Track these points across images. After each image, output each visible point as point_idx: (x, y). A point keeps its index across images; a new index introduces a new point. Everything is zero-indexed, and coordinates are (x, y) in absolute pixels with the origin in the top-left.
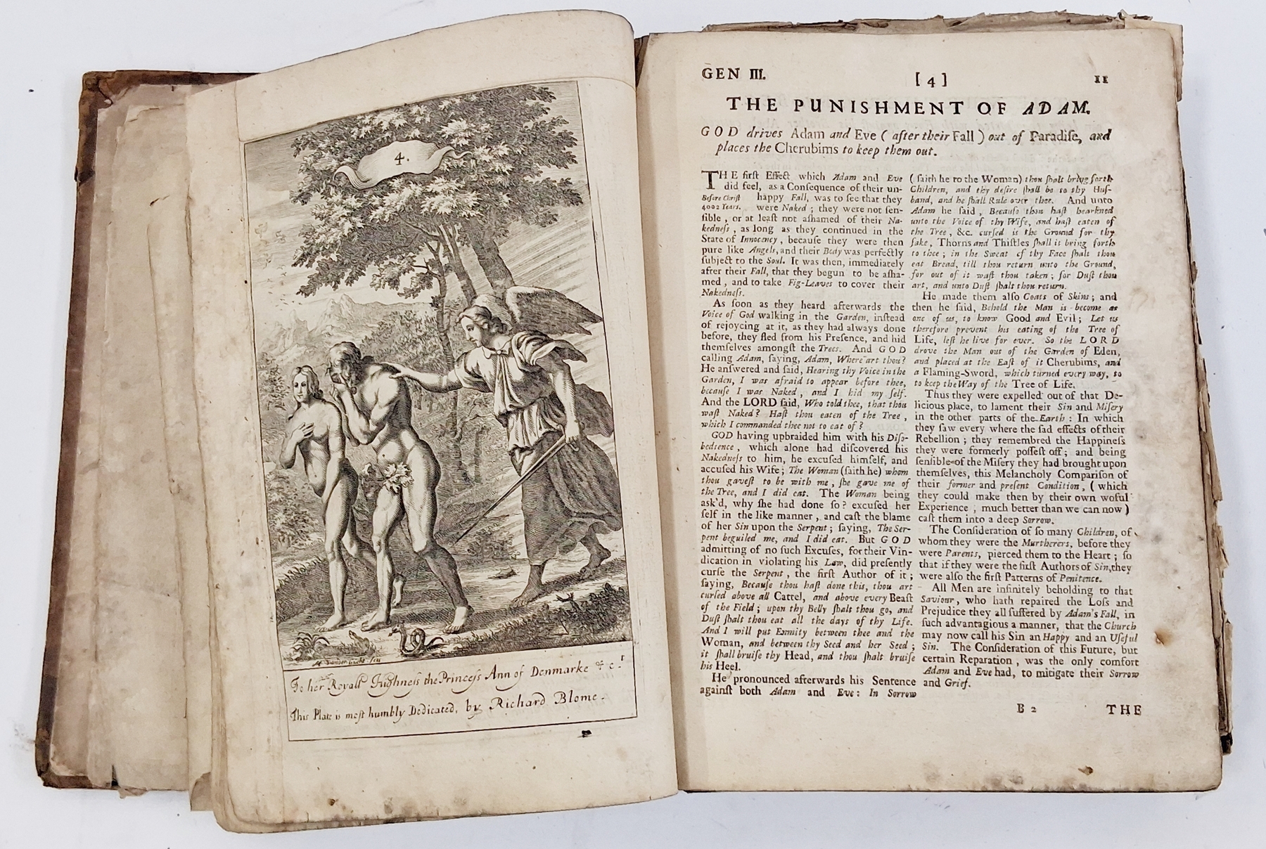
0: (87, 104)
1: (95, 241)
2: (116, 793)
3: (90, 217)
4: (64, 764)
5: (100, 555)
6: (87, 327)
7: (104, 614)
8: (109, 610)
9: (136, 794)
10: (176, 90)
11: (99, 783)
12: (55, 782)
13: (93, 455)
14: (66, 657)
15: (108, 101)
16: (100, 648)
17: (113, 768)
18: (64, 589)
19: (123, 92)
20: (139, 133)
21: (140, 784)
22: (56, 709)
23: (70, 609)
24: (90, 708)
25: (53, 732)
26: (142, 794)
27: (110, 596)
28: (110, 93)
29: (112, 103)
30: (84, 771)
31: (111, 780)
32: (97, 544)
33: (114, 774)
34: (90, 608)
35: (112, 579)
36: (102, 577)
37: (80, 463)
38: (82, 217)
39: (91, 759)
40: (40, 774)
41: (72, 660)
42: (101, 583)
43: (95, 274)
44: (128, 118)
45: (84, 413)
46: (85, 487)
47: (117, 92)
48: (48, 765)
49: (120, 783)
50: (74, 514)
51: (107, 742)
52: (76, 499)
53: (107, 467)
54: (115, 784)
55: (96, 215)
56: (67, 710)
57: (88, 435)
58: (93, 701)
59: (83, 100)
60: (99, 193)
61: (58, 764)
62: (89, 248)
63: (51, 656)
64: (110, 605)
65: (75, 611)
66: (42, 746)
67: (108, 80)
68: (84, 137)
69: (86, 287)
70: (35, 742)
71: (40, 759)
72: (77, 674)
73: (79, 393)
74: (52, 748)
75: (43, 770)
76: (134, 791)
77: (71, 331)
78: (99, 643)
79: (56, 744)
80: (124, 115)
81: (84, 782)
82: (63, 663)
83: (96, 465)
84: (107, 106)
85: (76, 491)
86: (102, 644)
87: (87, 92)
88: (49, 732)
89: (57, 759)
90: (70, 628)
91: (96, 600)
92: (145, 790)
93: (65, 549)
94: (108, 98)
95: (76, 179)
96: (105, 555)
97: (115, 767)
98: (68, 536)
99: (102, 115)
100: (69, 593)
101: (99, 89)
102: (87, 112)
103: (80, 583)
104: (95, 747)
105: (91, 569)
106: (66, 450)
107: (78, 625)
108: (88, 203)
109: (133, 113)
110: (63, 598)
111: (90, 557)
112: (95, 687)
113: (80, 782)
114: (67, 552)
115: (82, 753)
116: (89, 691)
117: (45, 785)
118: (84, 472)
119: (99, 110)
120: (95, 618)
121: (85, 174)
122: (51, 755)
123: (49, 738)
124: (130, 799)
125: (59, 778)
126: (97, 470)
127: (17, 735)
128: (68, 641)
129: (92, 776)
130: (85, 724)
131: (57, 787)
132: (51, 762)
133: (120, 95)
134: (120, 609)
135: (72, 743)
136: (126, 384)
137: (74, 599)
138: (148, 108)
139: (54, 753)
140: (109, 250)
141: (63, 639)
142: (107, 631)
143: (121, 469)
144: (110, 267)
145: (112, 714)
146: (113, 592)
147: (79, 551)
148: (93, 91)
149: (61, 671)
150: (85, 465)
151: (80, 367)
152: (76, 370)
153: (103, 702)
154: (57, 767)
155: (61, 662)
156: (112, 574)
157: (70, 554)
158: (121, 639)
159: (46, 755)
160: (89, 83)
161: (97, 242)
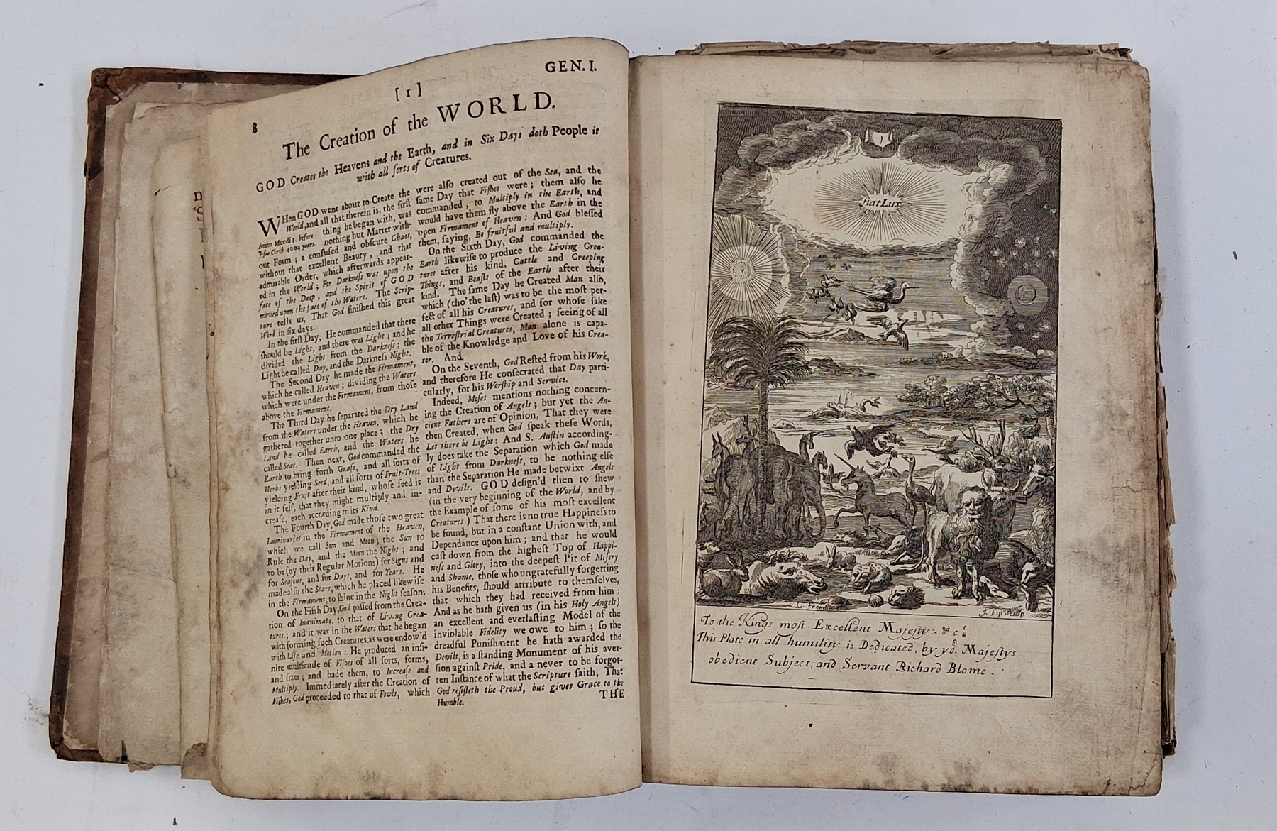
0: (96, 100)
1: (104, 236)
2: (125, 766)
3: (99, 211)
4: (76, 738)
5: (110, 541)
6: (97, 320)
7: (114, 597)
8: (119, 594)
9: (144, 769)
10: (182, 88)
12: (69, 755)
13: (102, 445)
16: (110, 629)
17: (123, 742)
18: (76, 574)
19: (131, 88)
20: (145, 131)
22: (69, 685)
23: (81, 592)
24: (101, 686)
27: (120, 580)
28: (118, 90)
29: (120, 100)
30: (96, 746)
32: (107, 532)
33: (124, 749)
34: (100, 591)
35: (122, 564)
37: (90, 452)
38: (91, 211)
39: (102, 735)
40: (54, 747)
41: (83, 640)
42: (111, 568)
43: (104, 266)
44: (136, 115)
45: (94, 404)
46: (95, 475)
47: (124, 88)
48: (62, 739)
49: (130, 758)
50: (85, 502)
51: (118, 720)
52: (87, 486)
53: (117, 457)
54: (124, 759)
55: (105, 210)
56: (79, 689)
57: (98, 425)
58: (103, 680)
59: (92, 97)
60: (108, 189)
62: (98, 242)
63: (64, 637)
64: (119, 589)
66: (55, 722)
67: (117, 78)
68: (93, 133)
69: (96, 280)
70: (49, 715)
72: (88, 654)
73: (90, 384)
74: (65, 723)
75: (57, 744)
77: (81, 324)
78: (109, 625)
79: (69, 719)
81: (95, 755)
82: (74, 642)
83: (106, 454)
84: (116, 102)
85: (87, 479)
86: (111, 625)
87: (96, 88)
89: (69, 733)
90: (81, 610)
91: (106, 584)
92: (154, 765)
94: (116, 95)
95: (85, 174)
96: (115, 542)
98: (79, 521)
99: (111, 111)
100: (81, 576)
101: (107, 86)
102: (96, 108)
103: (91, 567)
104: (105, 724)
105: (101, 554)
106: (76, 439)
107: (90, 608)
108: (97, 199)
110: (74, 582)
112: (105, 667)
113: (92, 755)
114: (78, 537)
115: (94, 729)
117: (58, 758)
118: (94, 461)
120: (106, 601)
121: (94, 169)
122: (65, 730)
123: (62, 714)
124: (139, 774)
126: (107, 460)
127: (32, 709)
128: (79, 622)
130: (96, 703)
131: (70, 760)
132: (65, 736)
133: (128, 92)
134: (129, 593)
135: (84, 718)
136: (135, 377)
137: (85, 582)
138: (155, 105)
139: (67, 728)
140: (117, 246)
141: (75, 620)
142: (117, 614)
143: (130, 459)
144: (119, 262)
145: (122, 692)
146: (123, 577)
147: (92, 537)
148: (102, 87)
149: (74, 650)
150: (96, 454)
151: (90, 359)
152: (86, 362)
153: (113, 681)
154: (70, 741)
155: (73, 642)
156: (121, 559)
157: (82, 539)
158: (130, 621)
159: (59, 730)
160: (98, 79)
161: (106, 237)
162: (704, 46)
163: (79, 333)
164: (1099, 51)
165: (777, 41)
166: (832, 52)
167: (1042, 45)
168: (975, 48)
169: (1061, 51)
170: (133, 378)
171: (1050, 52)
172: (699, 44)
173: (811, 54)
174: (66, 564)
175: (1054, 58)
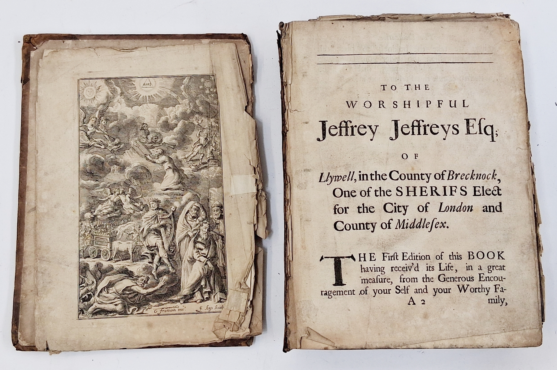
0: (26, 49)
1: (31, 110)
2: (48, 353)
3: (28, 98)
4: (24, 340)
5: (37, 249)
6: (28, 148)
7: (40, 275)
8: (42, 273)
9: (57, 353)
10: (65, 42)
11: (41, 349)
12: (21, 349)
13: (33, 205)
14: (24, 294)
15: (35, 48)
16: (39, 290)
17: (46, 341)
18: (22, 264)
19: (41, 43)
20: (49, 62)
21: (58, 349)
22: (20, 316)
23: (24, 273)
24: (36, 316)
25: (19, 327)
26: (59, 353)
27: (43, 266)
28: (36, 44)
29: (37, 48)
30: (34, 344)
31: (46, 348)
32: (36, 246)
33: (47, 345)
34: (34, 272)
35: (43, 259)
36: (38, 258)
37: (27, 208)
38: (25, 99)
39: (37, 338)
40: (14, 345)
41: (26, 295)
42: (38, 261)
43: (31, 124)
44: (44, 55)
45: (28, 186)
46: (29, 219)
47: (38, 43)
48: (18, 341)
49: (50, 348)
50: (25, 231)
51: (44, 331)
52: (26, 224)
53: (39, 210)
54: (48, 349)
55: (31, 98)
56: (24, 317)
57: (30, 196)
58: (37, 313)
59: (24, 47)
60: (32, 89)
62: (28, 112)
63: (17, 293)
64: (42, 270)
65: (27, 273)
66: (14, 333)
67: (35, 38)
68: (24, 64)
69: (28, 130)
71: (14, 338)
72: (28, 301)
73: (26, 177)
74: (19, 334)
75: (15, 343)
76: (56, 352)
77: (21, 150)
78: (38, 287)
79: (21, 332)
81: (34, 348)
83: (35, 209)
84: (35, 50)
85: (26, 221)
86: (39, 287)
87: (26, 44)
89: (21, 339)
90: (25, 281)
91: (36, 269)
92: (61, 352)
93: (22, 246)
94: (35, 46)
95: (21, 82)
96: (40, 249)
97: (48, 342)
98: (23, 240)
99: (33, 54)
100: (24, 266)
101: (31, 42)
102: (25, 53)
103: (29, 261)
104: (38, 333)
105: (33, 255)
106: (20, 203)
107: (28, 280)
108: (27, 93)
109: (46, 53)
110: (21, 268)
111: (33, 250)
112: (37, 307)
113: (32, 348)
114: (23, 247)
115: (33, 336)
116: (35, 308)
117: (16, 350)
118: (29, 212)
119: (31, 52)
120: (36, 276)
121: (25, 80)
122: (19, 337)
123: (17, 329)
124: (54, 356)
125: (23, 347)
126: (35, 212)
128: (24, 287)
129: (38, 346)
130: (33, 324)
131: (22, 351)
132: (19, 340)
133: (40, 45)
134: (47, 272)
135: (28, 331)
136: (47, 173)
137: (26, 268)
138: (52, 50)
139: (20, 336)
140: (37, 114)
141: (22, 286)
142: (42, 282)
143: (46, 211)
144: (38, 121)
145: (45, 319)
146: (44, 265)
147: (28, 247)
148: (28, 43)
149: (22, 300)
150: (30, 209)
151: (26, 166)
152: (24, 167)
153: (41, 313)
154: (22, 342)
155: (21, 296)
156: (43, 257)
157: (24, 249)
158: (48, 286)
159: (17, 337)
160: (26, 40)
161: (32, 110)
162: (320, 18)
163: (21, 154)
164: (496, 16)
165: (353, 15)
166: (379, 19)
167: (472, 14)
168: (442, 16)
169: (480, 16)
170: (46, 174)
171: (475, 17)
172: (318, 17)
173: (370, 20)
174: (17, 260)
175: (477, 19)
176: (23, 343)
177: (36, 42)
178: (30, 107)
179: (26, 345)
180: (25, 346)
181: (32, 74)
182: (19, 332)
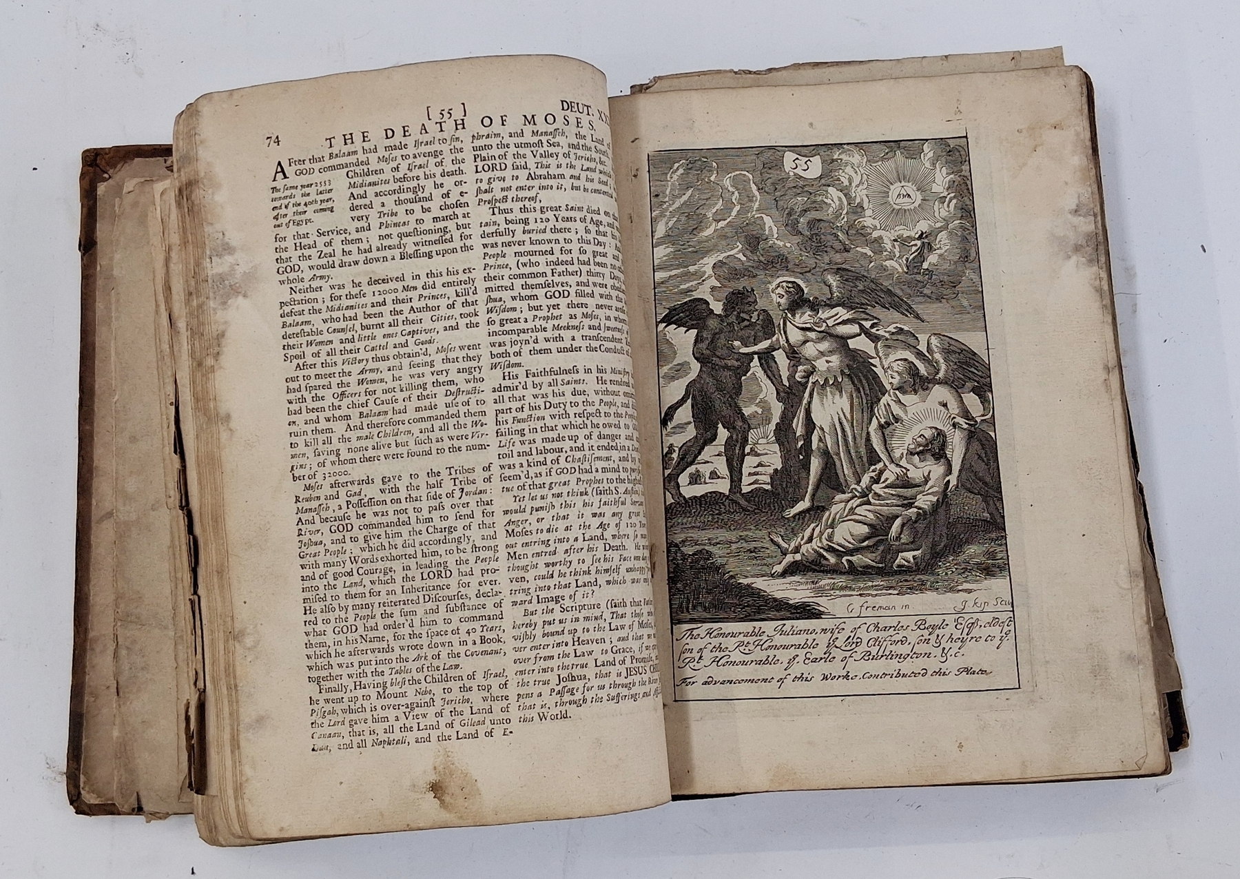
11: (126, 808)
14: (91, 693)
15: (106, 175)
21: (163, 809)
25: (82, 763)
26: (166, 818)
36: (121, 618)
61: (88, 792)
65: (98, 650)
71: (71, 789)
76: (158, 815)
80: (121, 188)
88: (78, 764)
93: (86, 594)
97: (140, 794)
109: (130, 185)
111: (110, 600)
116: (112, 724)
119: (98, 184)
125: (90, 806)
129: (119, 803)
176: (90, 798)
177: (108, 164)
178: (97, 300)
179: (97, 803)
180: (96, 805)
181: (102, 231)
182: (81, 776)
